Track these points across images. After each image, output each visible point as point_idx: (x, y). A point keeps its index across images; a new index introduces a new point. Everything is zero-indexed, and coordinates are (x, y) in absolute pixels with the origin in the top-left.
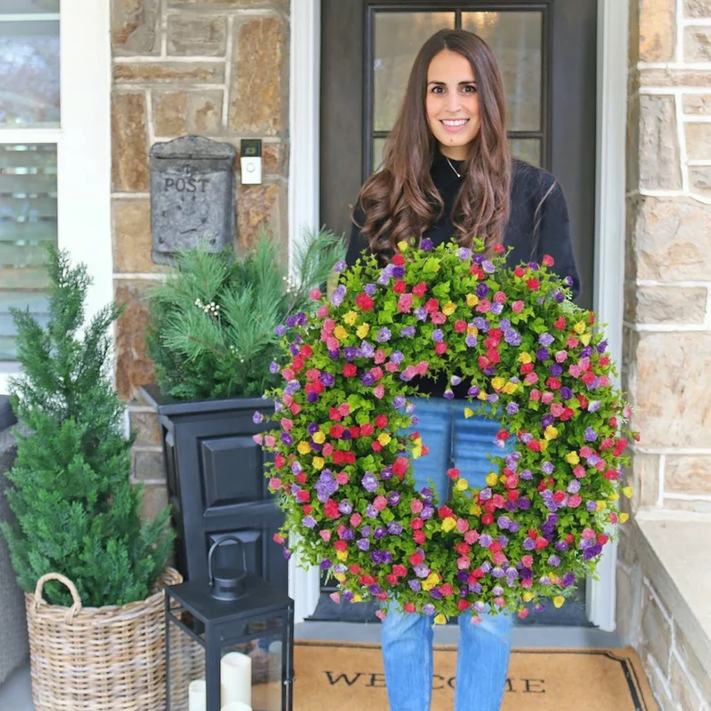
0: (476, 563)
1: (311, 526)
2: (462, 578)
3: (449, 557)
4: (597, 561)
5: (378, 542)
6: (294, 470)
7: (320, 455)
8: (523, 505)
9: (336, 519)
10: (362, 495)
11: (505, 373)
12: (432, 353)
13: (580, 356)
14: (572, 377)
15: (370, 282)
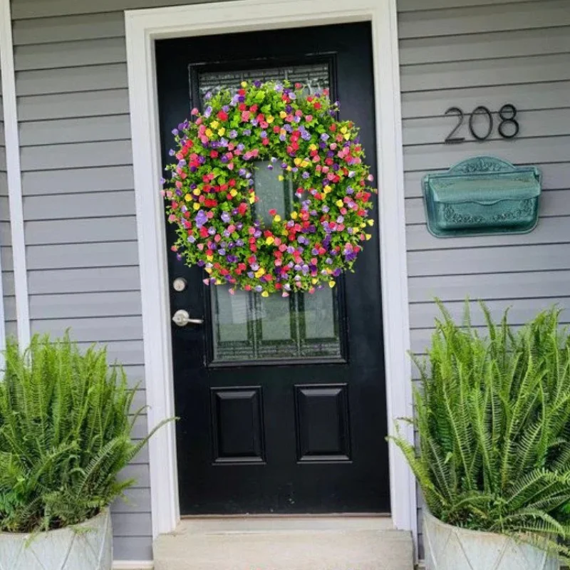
0: (285, 263)
1: (193, 242)
2: (277, 271)
3: (270, 259)
5: (230, 251)
6: (183, 210)
7: (198, 202)
8: (312, 231)
9: (206, 238)
10: (221, 224)
11: (301, 156)
12: (261, 144)
13: (344, 146)
14: (339, 158)
15: (225, 104)
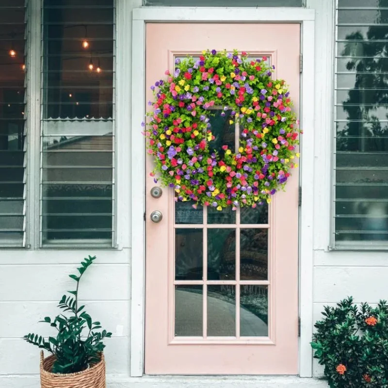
0: (234, 185)
1: (165, 169)
2: (228, 191)
3: (223, 182)
4: (285, 184)
5: (193, 176)
6: (158, 146)
7: (169, 140)
8: (255, 161)
9: (176, 167)
10: (187, 156)
11: (246, 106)
12: (216, 97)
13: (277, 99)
14: (274, 107)
15: (190, 67)
